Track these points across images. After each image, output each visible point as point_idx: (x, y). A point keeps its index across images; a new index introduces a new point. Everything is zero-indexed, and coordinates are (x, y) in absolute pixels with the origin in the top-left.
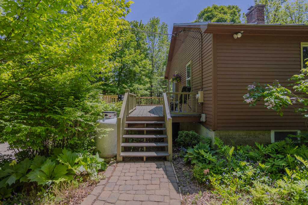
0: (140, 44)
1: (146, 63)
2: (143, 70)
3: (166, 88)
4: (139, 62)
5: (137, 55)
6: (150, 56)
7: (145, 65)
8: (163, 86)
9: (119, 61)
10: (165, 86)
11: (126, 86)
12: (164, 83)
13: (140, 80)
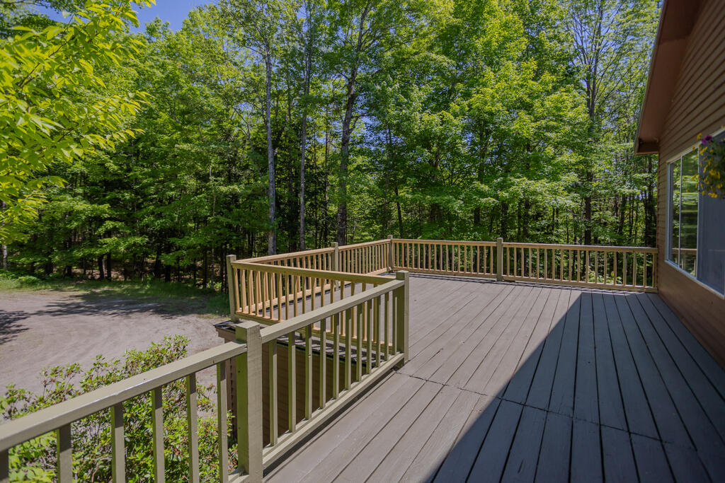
0: (541, 43)
1: (563, 101)
2: (549, 129)
3: (651, 180)
4: (537, 103)
5: (525, 80)
6: (580, 77)
7: (559, 109)
8: (638, 176)
9: (462, 109)
10: (645, 175)
11: (485, 188)
12: (641, 163)
13: (538, 162)
